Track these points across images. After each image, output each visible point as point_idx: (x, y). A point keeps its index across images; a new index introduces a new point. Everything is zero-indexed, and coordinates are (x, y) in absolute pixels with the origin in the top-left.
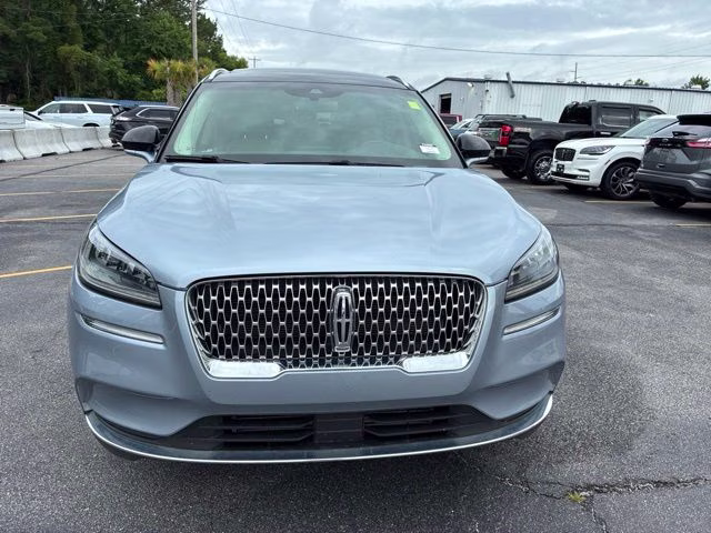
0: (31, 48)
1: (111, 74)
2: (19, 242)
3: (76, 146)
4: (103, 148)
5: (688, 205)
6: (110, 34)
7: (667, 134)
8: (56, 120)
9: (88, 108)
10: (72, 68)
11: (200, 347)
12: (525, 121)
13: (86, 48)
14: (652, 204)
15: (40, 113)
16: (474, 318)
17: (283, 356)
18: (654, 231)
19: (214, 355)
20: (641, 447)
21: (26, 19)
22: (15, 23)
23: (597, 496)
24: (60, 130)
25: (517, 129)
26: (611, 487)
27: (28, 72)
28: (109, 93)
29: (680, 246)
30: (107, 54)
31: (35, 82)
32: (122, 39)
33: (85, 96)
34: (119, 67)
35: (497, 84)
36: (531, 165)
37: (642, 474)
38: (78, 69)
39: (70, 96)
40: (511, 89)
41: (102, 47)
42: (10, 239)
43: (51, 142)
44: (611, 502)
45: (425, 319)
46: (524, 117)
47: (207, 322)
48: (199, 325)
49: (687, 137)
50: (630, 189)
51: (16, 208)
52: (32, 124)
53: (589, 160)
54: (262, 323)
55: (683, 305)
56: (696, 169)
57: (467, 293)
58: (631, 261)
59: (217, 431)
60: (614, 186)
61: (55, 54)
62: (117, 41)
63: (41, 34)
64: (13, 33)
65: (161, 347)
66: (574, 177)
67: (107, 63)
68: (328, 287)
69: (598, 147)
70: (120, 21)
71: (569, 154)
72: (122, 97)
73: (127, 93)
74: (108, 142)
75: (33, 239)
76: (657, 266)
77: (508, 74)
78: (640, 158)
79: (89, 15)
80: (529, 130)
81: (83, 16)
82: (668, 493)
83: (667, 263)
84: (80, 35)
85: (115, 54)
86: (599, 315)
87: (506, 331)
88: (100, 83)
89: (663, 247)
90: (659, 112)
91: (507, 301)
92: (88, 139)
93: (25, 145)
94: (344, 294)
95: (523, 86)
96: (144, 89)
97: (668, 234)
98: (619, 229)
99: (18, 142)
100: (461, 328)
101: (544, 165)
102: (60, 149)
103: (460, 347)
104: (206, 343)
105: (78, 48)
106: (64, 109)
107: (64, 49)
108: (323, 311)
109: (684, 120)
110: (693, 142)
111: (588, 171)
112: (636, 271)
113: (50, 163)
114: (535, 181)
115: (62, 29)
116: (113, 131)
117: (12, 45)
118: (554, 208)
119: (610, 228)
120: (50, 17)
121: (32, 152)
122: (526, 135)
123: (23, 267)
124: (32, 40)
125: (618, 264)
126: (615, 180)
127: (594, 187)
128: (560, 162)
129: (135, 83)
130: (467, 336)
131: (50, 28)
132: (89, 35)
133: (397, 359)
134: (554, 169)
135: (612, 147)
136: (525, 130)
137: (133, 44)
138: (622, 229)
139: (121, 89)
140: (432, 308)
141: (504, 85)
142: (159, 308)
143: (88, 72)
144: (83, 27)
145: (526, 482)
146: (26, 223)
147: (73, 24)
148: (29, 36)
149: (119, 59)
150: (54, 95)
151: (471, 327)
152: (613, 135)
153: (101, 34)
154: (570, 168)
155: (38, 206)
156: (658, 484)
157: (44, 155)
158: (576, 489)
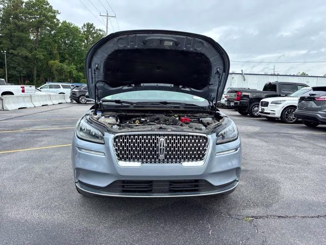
0: (37, 62)
1: (70, 72)
2: (38, 137)
3: (56, 102)
4: (67, 103)
5: (319, 126)
6: (71, 56)
7: (307, 95)
8: (47, 91)
9: (61, 87)
10: (54, 70)
11: (117, 157)
12: (249, 91)
13: (61, 62)
14: (304, 125)
15: (41, 88)
16: (206, 149)
17: (142, 160)
18: (302, 136)
19: (120, 159)
20: (275, 206)
21: (36, 49)
22: (31, 51)
23: (255, 219)
24: (50, 95)
25: (244, 94)
26: (261, 217)
27: (35, 71)
28: (69, 80)
29: (312, 142)
30: (69, 64)
31: (38, 76)
32: (76, 58)
33: (59, 81)
34: (74, 70)
35: (237, 75)
36: (250, 109)
37: (274, 214)
38: (56, 70)
39: (52, 81)
40: (244, 77)
41: (67, 61)
42: (34, 136)
43: (46, 100)
44: (260, 221)
45: (191, 152)
46: (249, 89)
47: (119, 148)
48: (116, 149)
49: (315, 96)
50: (294, 119)
51: (35, 125)
52: (38, 93)
53: (275, 106)
54: (138, 152)
55: (306, 162)
56: (320, 109)
57: (203, 141)
58: (288, 146)
59: (120, 186)
60: (287, 118)
61: (47, 64)
62: (74, 59)
63: (42, 56)
64: (30, 55)
65: (104, 156)
66: (269, 114)
67: (69, 68)
68: (157, 137)
69: (278, 101)
70: (75, 51)
71: (266, 104)
72: (74, 82)
73: (76, 80)
74: (69, 101)
75: (43, 136)
76: (299, 148)
77: (242, 71)
78: (296, 105)
79: (62, 48)
80: (249, 94)
81: (60, 49)
82: (283, 220)
83: (304, 147)
84: (58, 56)
85: (73, 64)
86: (269, 165)
87: (217, 154)
88: (66, 76)
89: (303, 142)
90: (306, 86)
91: (217, 144)
92: (61, 99)
93: (35, 101)
94: (162, 139)
95: (249, 75)
96: (84, 78)
97: (308, 137)
98: (286, 135)
99: (33, 100)
100: (201, 152)
101: (256, 109)
102: (49, 103)
103: (201, 159)
104: (118, 155)
105: (57, 62)
106: (51, 87)
107: (51, 62)
108: (155, 145)
109: (315, 89)
110: (318, 98)
111: (274, 111)
112: (290, 150)
113: (45, 108)
114: (253, 116)
115: (51, 54)
116: (71, 96)
117: (29, 61)
118: (259, 126)
119: (282, 134)
120: (46, 49)
121: (38, 104)
122: (248, 96)
123: (41, 146)
124: (37, 58)
125: (282, 148)
126: (287, 115)
127: (278, 118)
128: (263, 107)
129: (80, 76)
130: (204, 155)
131: (45, 53)
132: (62, 57)
133: (180, 162)
134: (260, 110)
135: (285, 101)
136: (247, 94)
137: (80, 60)
138: (287, 135)
139: (74, 78)
140: (193, 149)
141: (240, 75)
142: (104, 144)
143: (61, 71)
144: (60, 53)
145: (230, 215)
146: (39, 131)
147: (55, 52)
148: (37, 56)
149: (74, 66)
150: (46, 81)
151: (205, 152)
152: (286, 96)
153: (67, 56)
154: (267, 110)
155: (43, 125)
156: (279, 217)
157: (43, 106)
158: (248, 217)
